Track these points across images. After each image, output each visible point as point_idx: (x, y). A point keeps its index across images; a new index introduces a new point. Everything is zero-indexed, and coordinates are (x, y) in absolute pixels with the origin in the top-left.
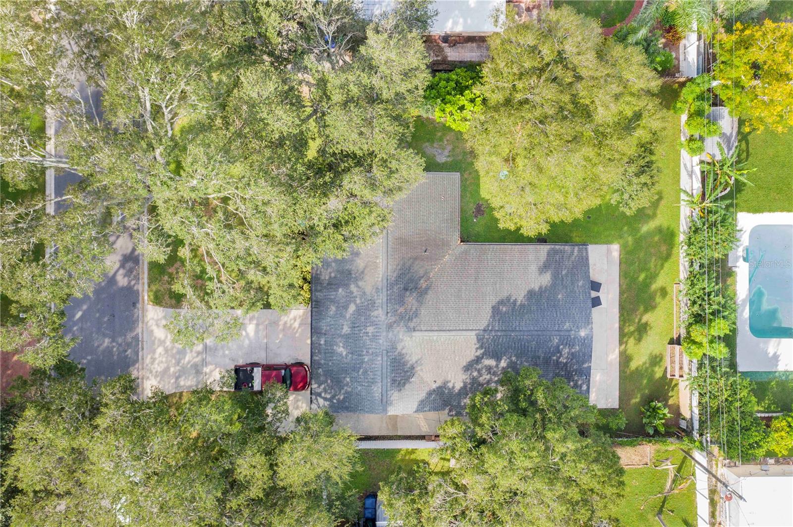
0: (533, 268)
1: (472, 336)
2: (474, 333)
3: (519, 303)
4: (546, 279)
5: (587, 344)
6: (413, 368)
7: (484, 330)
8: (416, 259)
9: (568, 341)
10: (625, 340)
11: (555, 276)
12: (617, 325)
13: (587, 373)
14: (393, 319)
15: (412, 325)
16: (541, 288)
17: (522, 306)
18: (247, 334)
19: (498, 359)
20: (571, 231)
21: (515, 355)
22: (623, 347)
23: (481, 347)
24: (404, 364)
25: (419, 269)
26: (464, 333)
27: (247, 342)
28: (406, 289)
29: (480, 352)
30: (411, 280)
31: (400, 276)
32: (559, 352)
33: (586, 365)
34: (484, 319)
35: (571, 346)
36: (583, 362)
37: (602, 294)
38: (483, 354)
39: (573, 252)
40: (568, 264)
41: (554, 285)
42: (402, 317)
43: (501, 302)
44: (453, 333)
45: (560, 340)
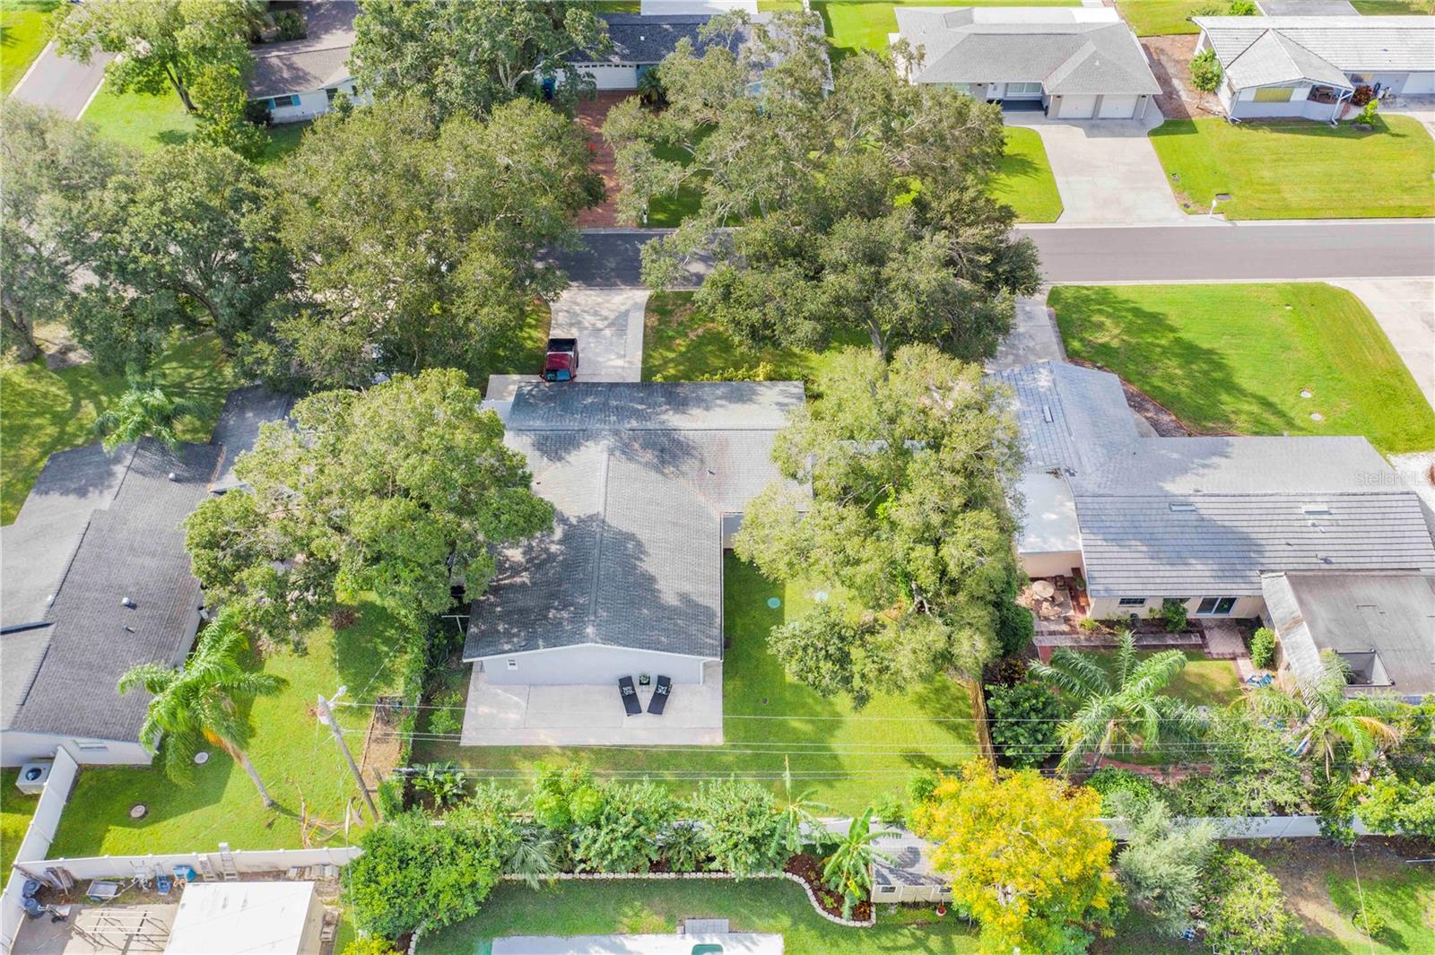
0: (687, 587)
1: (597, 508)
2: (601, 510)
3: (638, 563)
4: (670, 599)
5: (574, 637)
6: (560, 459)
7: (604, 522)
8: (702, 461)
9: (579, 616)
10: (569, 753)
11: (674, 610)
12: (592, 741)
13: (529, 645)
14: (625, 437)
15: (617, 453)
16: (659, 591)
17: (635, 567)
18: (610, 360)
19: (560, 542)
20: (743, 677)
21: (565, 559)
23: (580, 520)
24: (567, 451)
25: (688, 466)
26: (602, 500)
27: (600, 359)
28: (662, 451)
29: (574, 521)
30: (674, 457)
31: (678, 443)
32: (565, 607)
33: (541, 642)
34: (619, 522)
35: (571, 621)
36: (545, 639)
37: (645, 719)
38: (571, 525)
39: (709, 637)
40: (693, 629)
41: (663, 608)
42: (626, 445)
43: (639, 544)
44: (603, 490)
45: (583, 605)
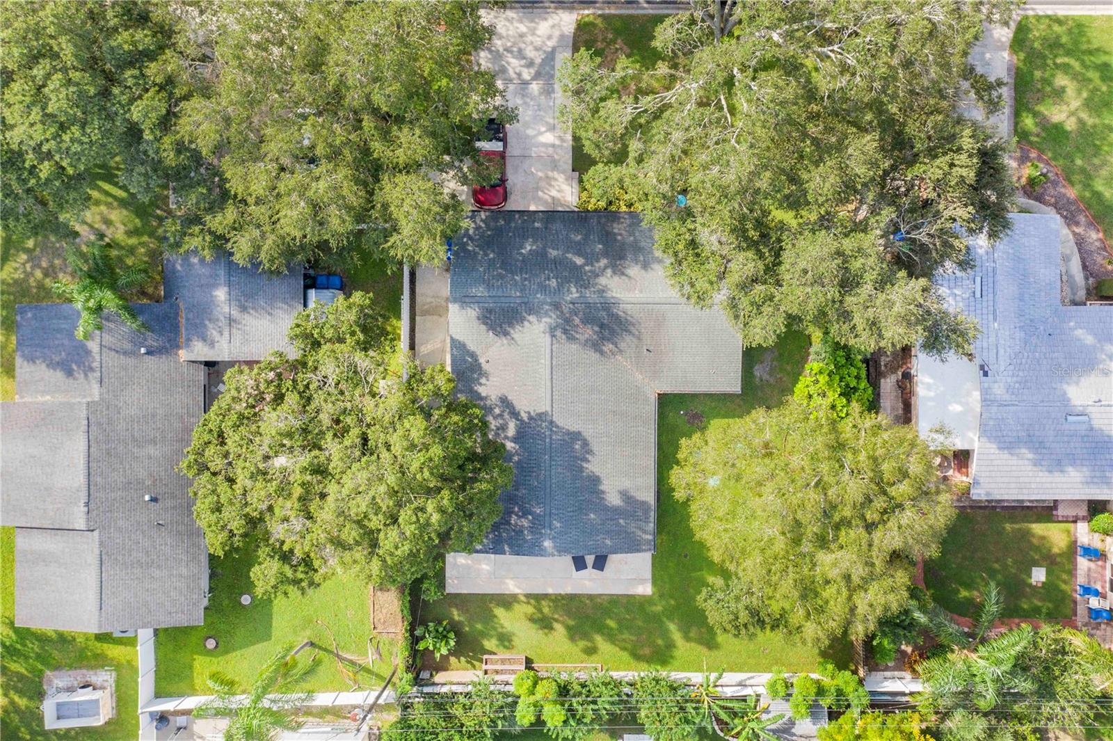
0: (626, 484)
1: (544, 407)
2: (549, 409)
3: (585, 465)
4: (614, 499)
5: (534, 549)
6: (506, 334)
7: (552, 422)
8: (639, 339)
9: (538, 525)
10: (532, 601)
11: (616, 511)
12: (550, 591)
13: (496, 549)
14: (566, 310)
15: (558, 333)
16: (603, 492)
17: (581, 469)
18: (541, 133)
19: (515, 440)
20: (668, 533)
21: (520, 460)
22: (523, 598)
23: (531, 418)
24: (511, 324)
25: (627, 342)
26: (549, 396)
27: (530, 132)
28: (602, 326)
29: (525, 416)
30: (613, 332)
31: (616, 318)
32: (524, 515)
33: (506, 548)
34: (566, 421)
35: (532, 530)
36: (511, 546)
37: (590, 572)
38: (522, 421)
39: (645, 532)
40: (632, 528)
41: (607, 509)
42: (568, 321)
43: (585, 443)
44: (549, 384)
45: (539, 515)
